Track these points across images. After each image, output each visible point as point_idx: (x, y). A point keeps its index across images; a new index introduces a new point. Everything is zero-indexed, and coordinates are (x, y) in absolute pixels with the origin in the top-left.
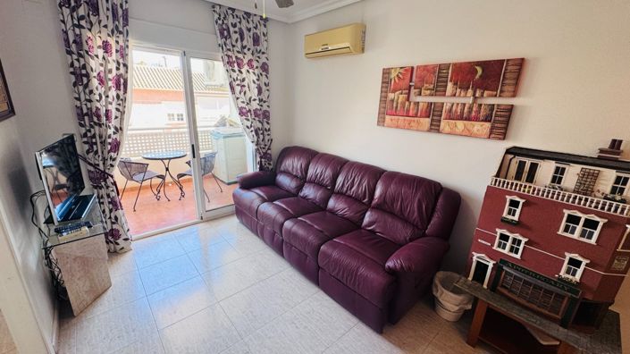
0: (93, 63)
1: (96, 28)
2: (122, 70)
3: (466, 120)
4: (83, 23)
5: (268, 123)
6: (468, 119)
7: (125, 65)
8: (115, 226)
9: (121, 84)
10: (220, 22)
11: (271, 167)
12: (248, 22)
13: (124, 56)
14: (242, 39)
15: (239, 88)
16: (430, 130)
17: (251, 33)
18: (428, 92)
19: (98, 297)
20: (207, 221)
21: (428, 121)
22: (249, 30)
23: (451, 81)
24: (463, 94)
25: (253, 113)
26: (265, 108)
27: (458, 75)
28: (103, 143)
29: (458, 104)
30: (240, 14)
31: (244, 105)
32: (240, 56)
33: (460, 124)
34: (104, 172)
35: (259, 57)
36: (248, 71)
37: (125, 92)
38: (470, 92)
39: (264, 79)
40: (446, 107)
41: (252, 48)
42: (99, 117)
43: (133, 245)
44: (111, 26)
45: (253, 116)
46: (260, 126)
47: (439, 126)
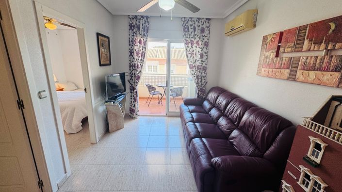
0: (136, 48)
1: (138, 35)
2: (144, 49)
3: (317, 70)
4: (134, 34)
5: (205, 73)
6: (319, 69)
7: (145, 48)
8: (134, 108)
9: (143, 55)
10: (184, 25)
11: (204, 97)
12: (199, 22)
13: (145, 44)
14: (195, 31)
15: (190, 55)
16: (289, 79)
17: (200, 28)
18: (290, 49)
19: (118, 130)
20: (169, 116)
21: (287, 71)
22: (199, 26)
23: (307, 39)
24: (316, 48)
25: (196, 67)
26: (204, 65)
27: (313, 32)
28: (135, 76)
29: (311, 57)
30: (195, 20)
31: (191, 63)
32: (193, 39)
33: (312, 74)
34: (134, 87)
35: (203, 39)
36: (196, 47)
37: (144, 58)
38: (323, 46)
39: (205, 50)
40: (302, 60)
41: (200, 35)
42: (135, 67)
43: (139, 118)
44: (143, 34)
45: (196, 69)
46: (200, 74)
47: (295, 75)
